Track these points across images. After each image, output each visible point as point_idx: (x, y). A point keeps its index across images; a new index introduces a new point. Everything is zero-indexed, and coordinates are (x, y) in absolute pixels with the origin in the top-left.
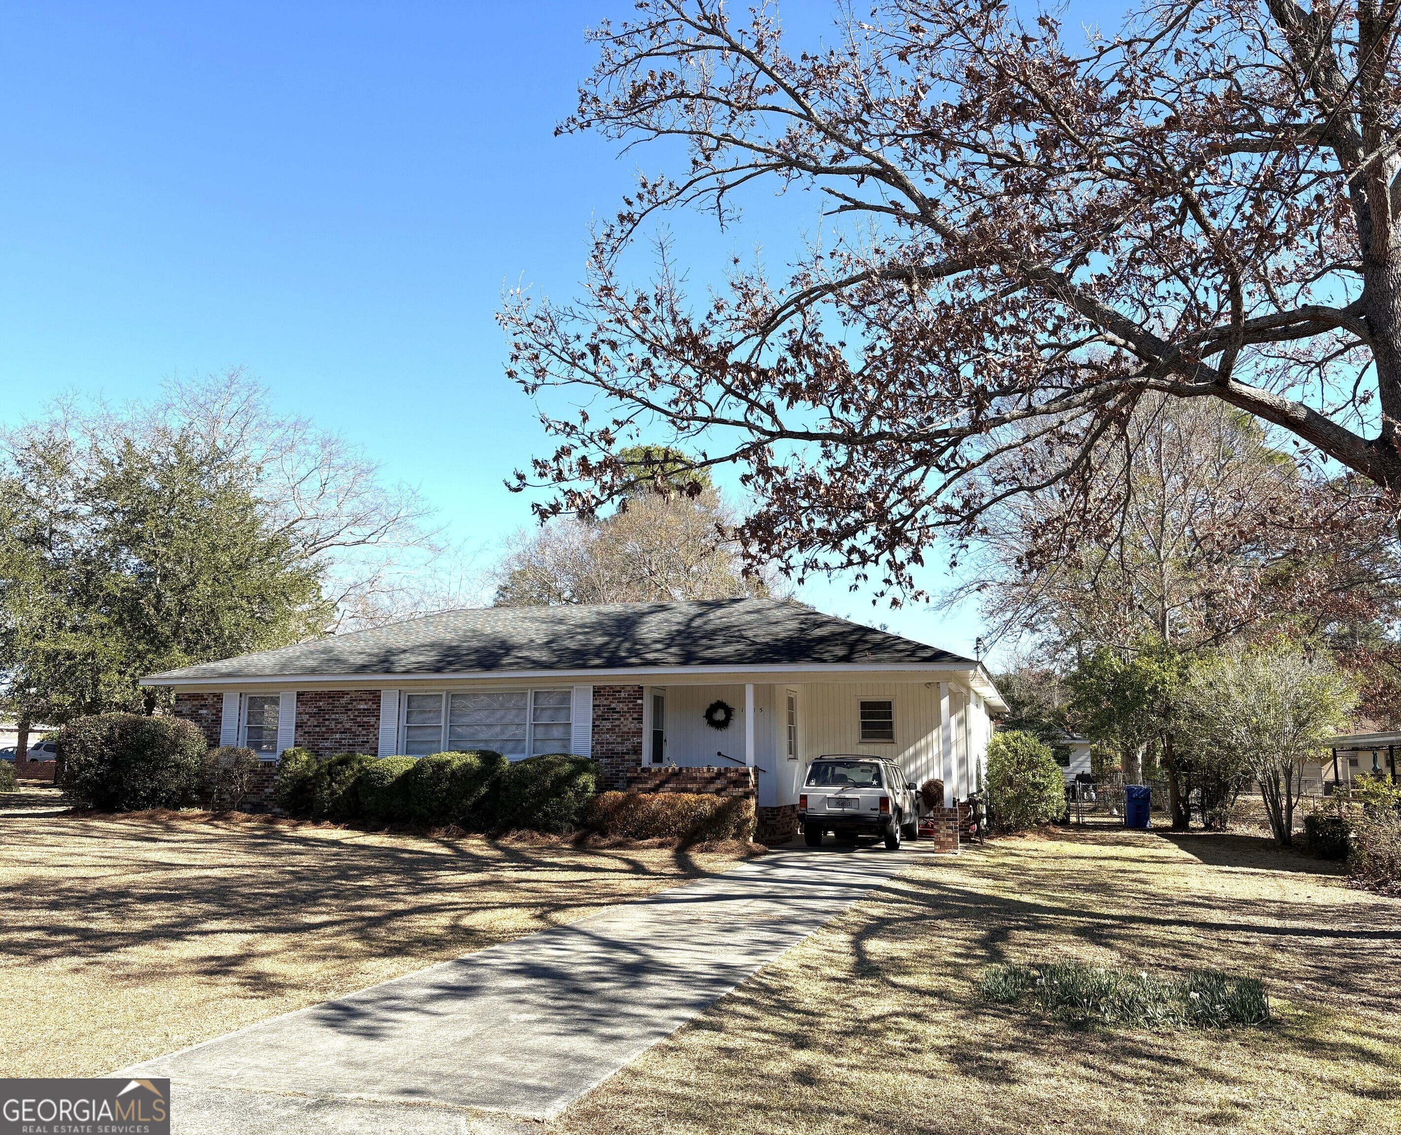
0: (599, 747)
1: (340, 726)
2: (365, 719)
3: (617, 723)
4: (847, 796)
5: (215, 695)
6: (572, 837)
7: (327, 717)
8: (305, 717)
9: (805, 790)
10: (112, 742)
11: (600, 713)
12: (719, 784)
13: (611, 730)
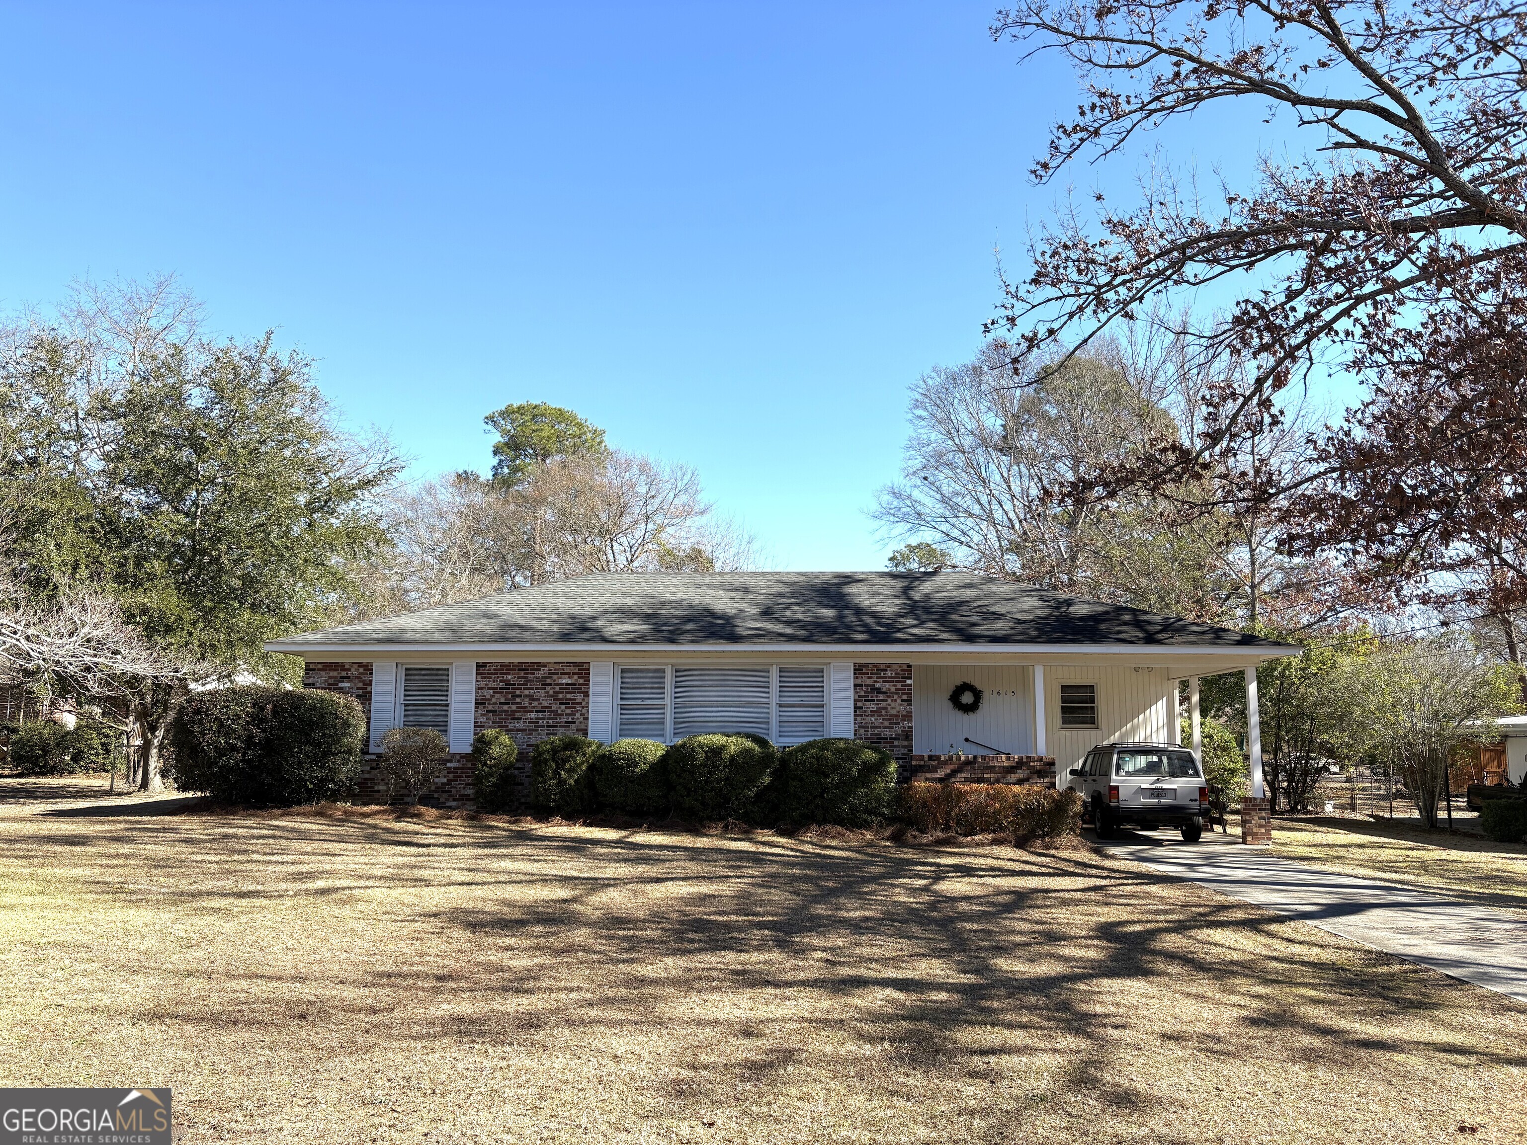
0: (862, 731)
1: (535, 703)
2: (569, 696)
3: (883, 704)
4: (1165, 786)
5: (360, 665)
6: (887, 833)
7: (518, 692)
8: (488, 693)
9: (1116, 781)
10: (262, 721)
11: (862, 693)
12: (1020, 774)
13: (878, 712)
